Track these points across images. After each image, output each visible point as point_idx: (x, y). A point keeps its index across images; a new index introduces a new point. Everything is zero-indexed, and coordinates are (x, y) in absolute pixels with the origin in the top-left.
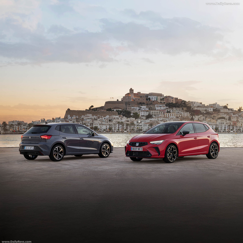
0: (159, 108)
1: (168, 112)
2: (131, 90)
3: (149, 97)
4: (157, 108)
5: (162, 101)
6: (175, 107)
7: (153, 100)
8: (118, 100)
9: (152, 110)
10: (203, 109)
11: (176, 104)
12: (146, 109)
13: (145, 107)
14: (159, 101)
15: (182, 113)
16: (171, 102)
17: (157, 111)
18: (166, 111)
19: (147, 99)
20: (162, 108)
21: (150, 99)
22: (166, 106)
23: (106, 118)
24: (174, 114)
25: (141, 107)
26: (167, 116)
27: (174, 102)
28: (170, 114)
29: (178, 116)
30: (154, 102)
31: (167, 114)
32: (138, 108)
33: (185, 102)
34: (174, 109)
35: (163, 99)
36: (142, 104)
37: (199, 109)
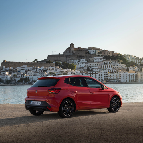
0: (97, 60)
1: (105, 64)
2: (72, 45)
3: (88, 51)
4: (95, 61)
5: (100, 55)
6: (112, 59)
7: (92, 53)
8: (59, 54)
9: (90, 62)
10: (137, 61)
11: (112, 56)
12: (85, 61)
13: (84, 59)
14: (98, 54)
15: (118, 65)
16: (108, 55)
17: (95, 63)
18: (103, 63)
19: (86, 53)
20: (100, 60)
21: (89, 52)
22: (104, 58)
23: (41, 69)
24: (110, 66)
25: (80, 60)
26: (104, 68)
27: (111, 55)
28: (106, 66)
29: (114, 67)
30: (92, 55)
31: (104, 66)
32: (77, 61)
33: (121, 55)
34: (111, 61)
35: (101, 52)
36: (81, 57)
37: (134, 61)
